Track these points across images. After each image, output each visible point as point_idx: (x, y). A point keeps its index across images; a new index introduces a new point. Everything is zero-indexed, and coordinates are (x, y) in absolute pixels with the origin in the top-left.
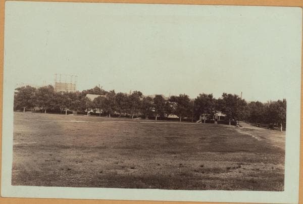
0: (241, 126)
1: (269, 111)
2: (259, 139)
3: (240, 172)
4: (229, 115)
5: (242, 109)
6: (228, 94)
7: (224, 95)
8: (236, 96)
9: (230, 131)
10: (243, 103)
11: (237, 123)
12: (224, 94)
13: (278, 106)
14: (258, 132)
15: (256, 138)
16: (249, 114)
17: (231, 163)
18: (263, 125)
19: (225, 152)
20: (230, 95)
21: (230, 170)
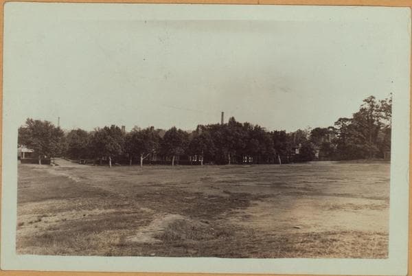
0: (57, 165)
1: (95, 141)
2: (77, 180)
3: (36, 227)
4: (38, 150)
5: (57, 141)
6: (34, 119)
7: (29, 121)
8: (47, 123)
9: (39, 173)
10: (58, 132)
11: (52, 161)
12: (28, 119)
13: (105, 135)
14: (79, 171)
15: (74, 179)
16: (67, 148)
17: (29, 216)
18: (89, 160)
19: (24, 202)
20: (38, 122)
21: (23, 226)
